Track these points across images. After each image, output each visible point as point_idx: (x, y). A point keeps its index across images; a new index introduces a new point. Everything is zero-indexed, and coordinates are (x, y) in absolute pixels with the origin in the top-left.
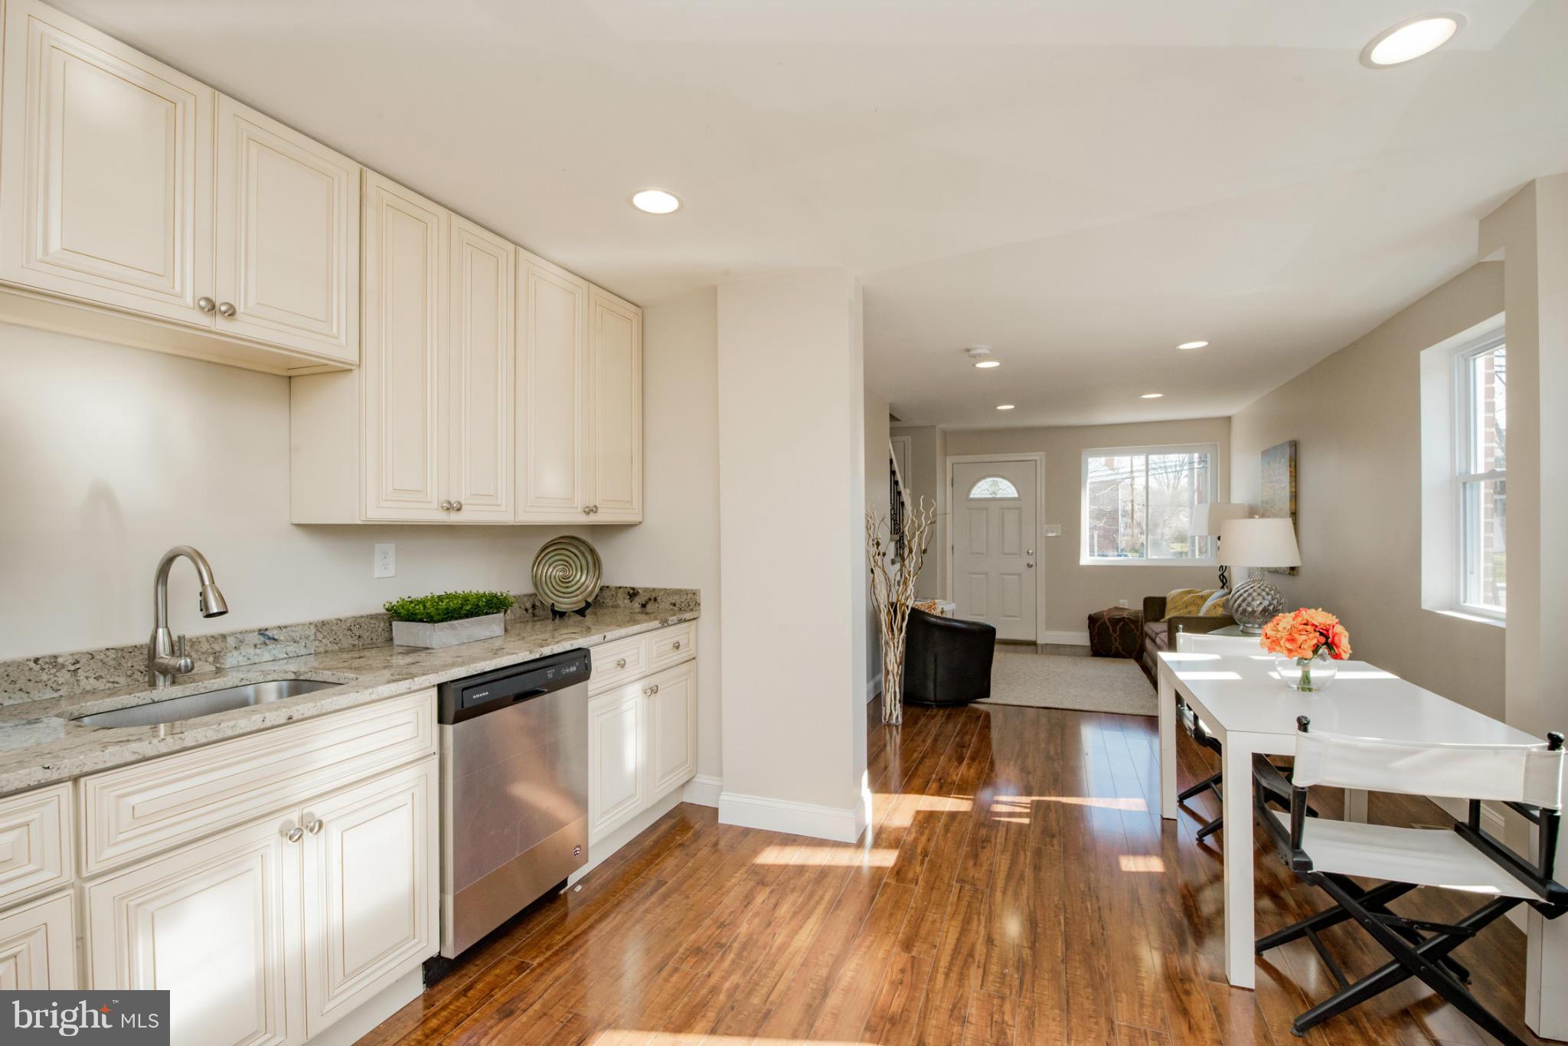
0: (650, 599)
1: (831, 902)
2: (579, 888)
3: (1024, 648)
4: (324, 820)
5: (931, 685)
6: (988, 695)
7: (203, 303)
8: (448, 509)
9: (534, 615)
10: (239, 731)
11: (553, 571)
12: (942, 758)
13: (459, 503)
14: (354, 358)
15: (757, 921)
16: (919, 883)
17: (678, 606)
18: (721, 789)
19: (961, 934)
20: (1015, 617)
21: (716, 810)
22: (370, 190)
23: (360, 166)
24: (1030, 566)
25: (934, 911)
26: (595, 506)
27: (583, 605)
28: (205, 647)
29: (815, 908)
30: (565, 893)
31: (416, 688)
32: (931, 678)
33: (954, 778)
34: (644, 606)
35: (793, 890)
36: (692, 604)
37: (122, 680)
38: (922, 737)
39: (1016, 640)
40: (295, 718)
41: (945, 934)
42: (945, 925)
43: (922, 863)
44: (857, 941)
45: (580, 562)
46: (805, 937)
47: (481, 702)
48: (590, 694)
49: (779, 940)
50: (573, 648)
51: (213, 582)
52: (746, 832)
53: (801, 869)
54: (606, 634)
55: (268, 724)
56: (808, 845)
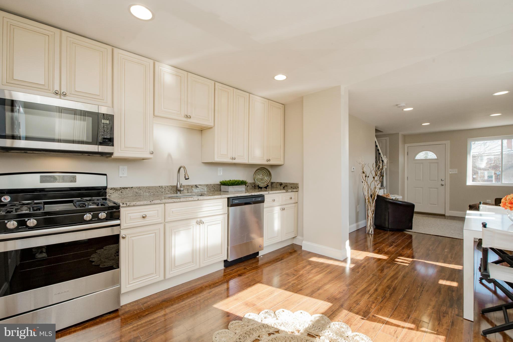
0: (285, 186)
1: (328, 272)
2: (262, 257)
3: (438, 216)
4: (204, 222)
5: (387, 223)
6: (411, 229)
7: (185, 116)
8: (232, 159)
9: (255, 188)
10: (189, 200)
11: (260, 177)
12: (384, 244)
13: (235, 158)
14: (213, 125)
15: (305, 272)
16: (359, 273)
17: (293, 188)
18: (303, 240)
19: (367, 286)
20: (435, 204)
21: (301, 246)
22: (216, 87)
23: (214, 82)
24: (443, 185)
25: (361, 280)
26: (270, 159)
27: (266, 186)
28: (186, 187)
29: (323, 272)
30: (258, 257)
31: (223, 197)
32: (387, 220)
33: (385, 250)
34: (284, 188)
35: (318, 267)
36: (296, 187)
37: (172, 192)
38: (379, 238)
39: (435, 214)
40: (199, 199)
41: (361, 286)
42: (362, 284)
43: (362, 268)
44: (333, 281)
45: (266, 174)
46: (318, 277)
47: (237, 203)
48: (264, 207)
49: (310, 277)
50: (260, 194)
51: (187, 172)
52: (309, 253)
53: (322, 264)
54: (269, 192)
55: (194, 200)
56: (327, 259)
